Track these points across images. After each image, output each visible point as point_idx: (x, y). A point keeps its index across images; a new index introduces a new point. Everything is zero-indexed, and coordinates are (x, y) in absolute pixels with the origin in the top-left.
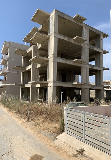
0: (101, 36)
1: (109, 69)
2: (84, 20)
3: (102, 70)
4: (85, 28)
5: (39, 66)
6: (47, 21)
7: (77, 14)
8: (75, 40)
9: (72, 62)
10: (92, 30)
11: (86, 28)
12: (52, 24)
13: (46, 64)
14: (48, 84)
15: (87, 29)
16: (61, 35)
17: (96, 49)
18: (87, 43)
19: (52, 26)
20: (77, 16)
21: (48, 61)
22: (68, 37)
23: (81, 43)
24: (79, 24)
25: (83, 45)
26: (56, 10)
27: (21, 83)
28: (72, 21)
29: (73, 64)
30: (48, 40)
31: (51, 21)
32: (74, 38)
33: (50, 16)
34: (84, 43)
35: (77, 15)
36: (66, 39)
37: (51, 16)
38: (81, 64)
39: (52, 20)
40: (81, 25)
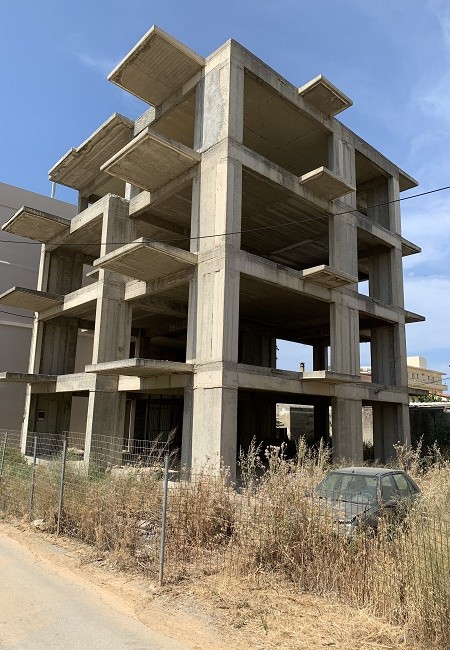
0: (396, 184)
1: (423, 319)
2: (342, 103)
3: (401, 320)
4: (340, 142)
5: (136, 289)
6: (186, 89)
7: (320, 77)
8: (306, 185)
9: (296, 280)
10: (365, 152)
11: (345, 143)
12: (218, 102)
13: (179, 281)
14: (190, 375)
15: (350, 146)
16: (254, 156)
17: (378, 232)
18: (348, 203)
19: (215, 111)
20: (320, 85)
21: (192, 269)
22: (281, 169)
23: (330, 201)
24: (320, 118)
25: (334, 210)
26: (234, 43)
27: (31, 372)
28: (296, 102)
29: (301, 289)
30: (192, 174)
31: (209, 89)
32: (305, 177)
33: (202, 68)
34: (338, 203)
35: (320, 80)
36: (274, 175)
37: (207, 70)
38: (330, 289)
39: (214, 87)
40: (327, 125)
